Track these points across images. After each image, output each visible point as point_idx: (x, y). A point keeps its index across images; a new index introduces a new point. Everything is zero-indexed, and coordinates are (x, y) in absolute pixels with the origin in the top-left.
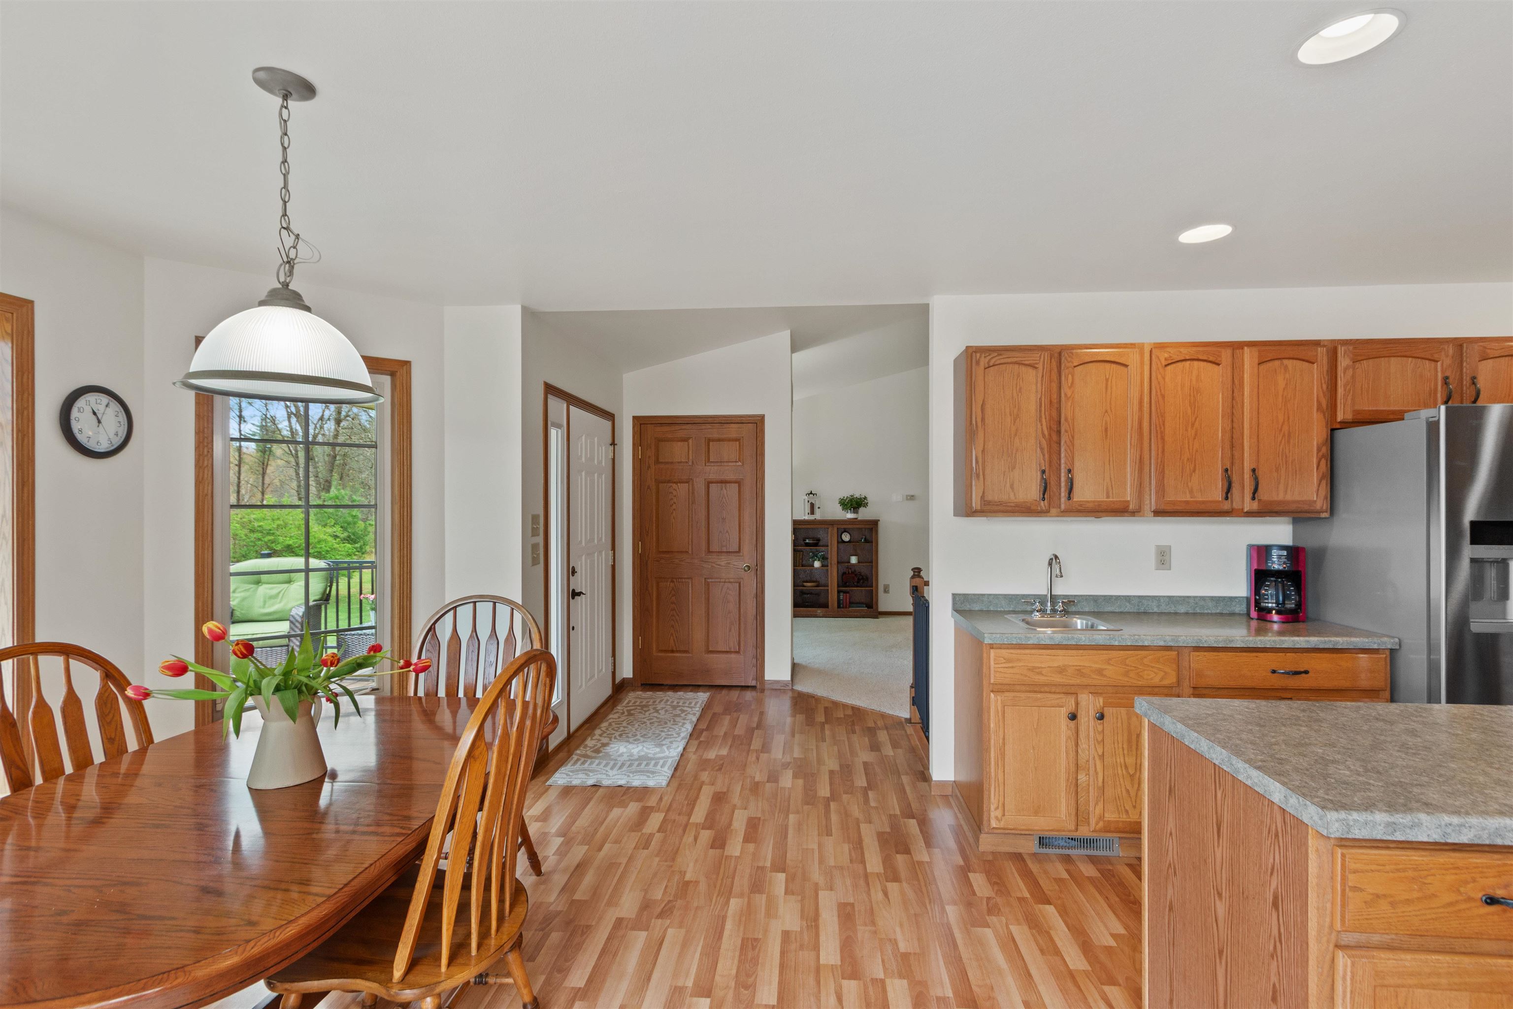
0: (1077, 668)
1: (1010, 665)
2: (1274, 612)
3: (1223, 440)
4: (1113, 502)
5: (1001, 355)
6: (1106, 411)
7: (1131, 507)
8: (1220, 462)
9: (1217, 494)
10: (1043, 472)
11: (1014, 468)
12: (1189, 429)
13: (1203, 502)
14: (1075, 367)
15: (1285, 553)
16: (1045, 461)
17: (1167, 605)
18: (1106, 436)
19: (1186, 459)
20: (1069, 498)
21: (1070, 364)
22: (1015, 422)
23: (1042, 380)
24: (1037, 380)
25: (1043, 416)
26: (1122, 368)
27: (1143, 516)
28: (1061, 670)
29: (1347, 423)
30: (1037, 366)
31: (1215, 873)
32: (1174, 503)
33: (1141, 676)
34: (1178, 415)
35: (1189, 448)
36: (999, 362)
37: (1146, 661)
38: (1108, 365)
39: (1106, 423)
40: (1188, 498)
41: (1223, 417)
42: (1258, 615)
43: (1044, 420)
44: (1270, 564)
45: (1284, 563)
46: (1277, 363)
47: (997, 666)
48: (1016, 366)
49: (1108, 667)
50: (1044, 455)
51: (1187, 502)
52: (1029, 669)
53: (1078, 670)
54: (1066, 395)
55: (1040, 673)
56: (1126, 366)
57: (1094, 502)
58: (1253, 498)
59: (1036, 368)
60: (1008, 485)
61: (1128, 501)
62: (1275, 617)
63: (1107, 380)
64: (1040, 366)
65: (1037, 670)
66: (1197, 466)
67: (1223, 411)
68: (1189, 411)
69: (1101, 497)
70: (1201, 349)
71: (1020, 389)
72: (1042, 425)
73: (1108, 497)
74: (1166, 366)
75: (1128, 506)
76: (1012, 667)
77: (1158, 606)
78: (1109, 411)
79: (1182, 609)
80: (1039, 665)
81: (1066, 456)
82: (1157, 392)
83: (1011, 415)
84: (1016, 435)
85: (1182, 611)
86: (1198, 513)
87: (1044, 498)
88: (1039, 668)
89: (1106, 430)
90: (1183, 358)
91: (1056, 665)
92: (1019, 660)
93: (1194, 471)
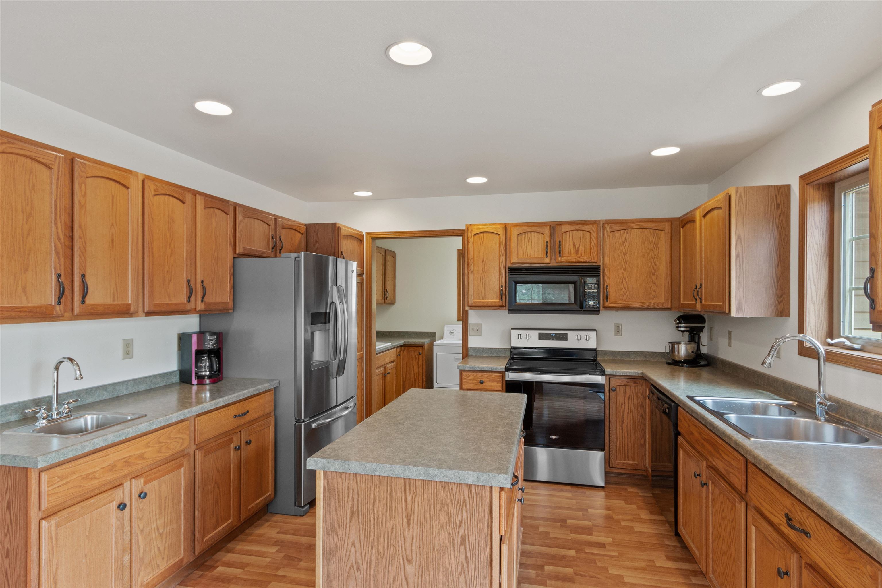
0: (125, 460)
1: (64, 481)
2: (206, 377)
3: (187, 258)
4: (119, 305)
5: (12, 143)
6: (113, 225)
7: (132, 309)
8: (185, 275)
9: (184, 299)
10: (59, 276)
11: (26, 270)
12: (168, 248)
13: (176, 304)
14: (87, 177)
15: (215, 337)
16: (60, 265)
17: (132, 387)
18: (113, 246)
19: (166, 272)
20: (83, 302)
21: (83, 174)
22: (27, 221)
23: (57, 183)
24: (51, 181)
25: (59, 220)
26: (124, 189)
27: (138, 316)
28: (112, 468)
29: (241, 254)
30: (52, 167)
31: (405, 549)
32: (160, 305)
33: (169, 448)
34: (161, 236)
35: (168, 263)
36: (9, 150)
37: (172, 435)
38: (113, 184)
39: (112, 235)
40: (167, 301)
41: (187, 242)
42: (198, 382)
43: (59, 224)
44: (206, 346)
45: (215, 344)
46: (212, 210)
47: (50, 488)
48: (29, 161)
49: (148, 450)
50: (59, 259)
51: (167, 304)
52: (83, 478)
53: (125, 462)
54: (80, 202)
55: (95, 478)
56: (127, 188)
57: (104, 305)
58: (202, 301)
59: (50, 168)
60: (20, 288)
61: (130, 305)
62: (208, 381)
63: (113, 197)
64: (55, 168)
65: (91, 476)
66: (172, 276)
67: (187, 238)
68: (168, 234)
69: (109, 301)
70: (175, 189)
71: (34, 186)
72: (57, 228)
73: (114, 301)
74: (155, 195)
75: (130, 309)
76: (67, 483)
77: (127, 389)
78: (115, 224)
79: (142, 388)
80: (92, 471)
81: (80, 262)
82: (149, 215)
83: (23, 212)
84: (28, 234)
85: (143, 389)
86: (172, 312)
87: (60, 302)
88: (92, 473)
89: (112, 241)
90: (165, 193)
91: (107, 464)
92: (73, 473)
93: (171, 280)
